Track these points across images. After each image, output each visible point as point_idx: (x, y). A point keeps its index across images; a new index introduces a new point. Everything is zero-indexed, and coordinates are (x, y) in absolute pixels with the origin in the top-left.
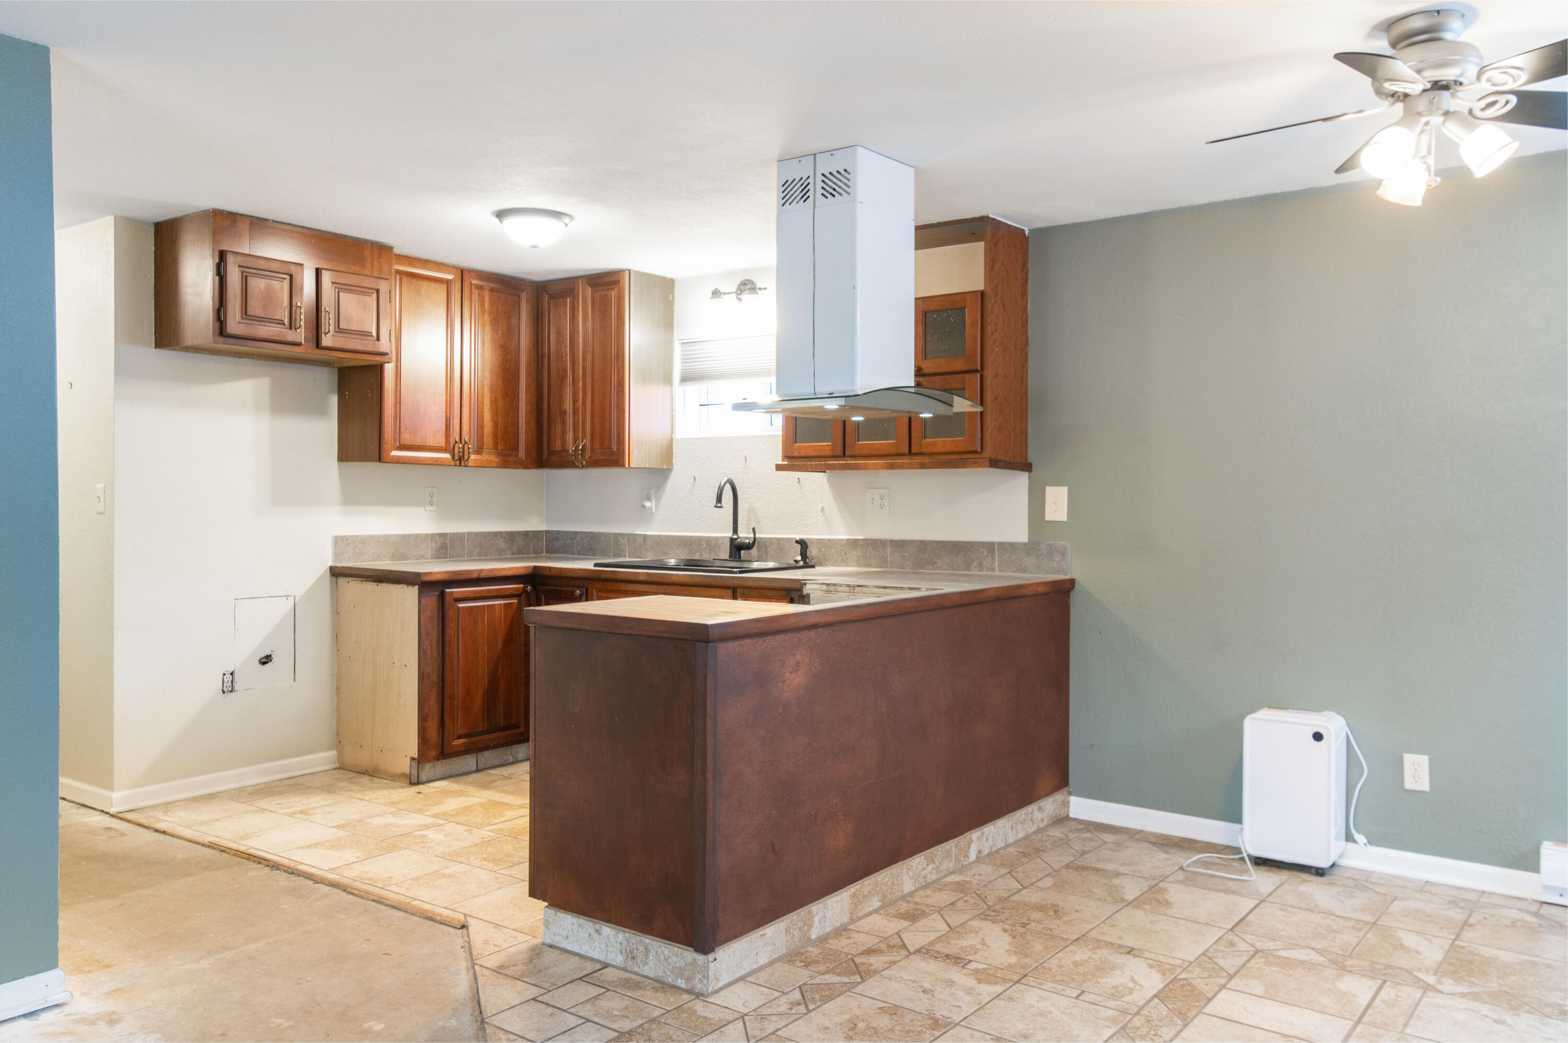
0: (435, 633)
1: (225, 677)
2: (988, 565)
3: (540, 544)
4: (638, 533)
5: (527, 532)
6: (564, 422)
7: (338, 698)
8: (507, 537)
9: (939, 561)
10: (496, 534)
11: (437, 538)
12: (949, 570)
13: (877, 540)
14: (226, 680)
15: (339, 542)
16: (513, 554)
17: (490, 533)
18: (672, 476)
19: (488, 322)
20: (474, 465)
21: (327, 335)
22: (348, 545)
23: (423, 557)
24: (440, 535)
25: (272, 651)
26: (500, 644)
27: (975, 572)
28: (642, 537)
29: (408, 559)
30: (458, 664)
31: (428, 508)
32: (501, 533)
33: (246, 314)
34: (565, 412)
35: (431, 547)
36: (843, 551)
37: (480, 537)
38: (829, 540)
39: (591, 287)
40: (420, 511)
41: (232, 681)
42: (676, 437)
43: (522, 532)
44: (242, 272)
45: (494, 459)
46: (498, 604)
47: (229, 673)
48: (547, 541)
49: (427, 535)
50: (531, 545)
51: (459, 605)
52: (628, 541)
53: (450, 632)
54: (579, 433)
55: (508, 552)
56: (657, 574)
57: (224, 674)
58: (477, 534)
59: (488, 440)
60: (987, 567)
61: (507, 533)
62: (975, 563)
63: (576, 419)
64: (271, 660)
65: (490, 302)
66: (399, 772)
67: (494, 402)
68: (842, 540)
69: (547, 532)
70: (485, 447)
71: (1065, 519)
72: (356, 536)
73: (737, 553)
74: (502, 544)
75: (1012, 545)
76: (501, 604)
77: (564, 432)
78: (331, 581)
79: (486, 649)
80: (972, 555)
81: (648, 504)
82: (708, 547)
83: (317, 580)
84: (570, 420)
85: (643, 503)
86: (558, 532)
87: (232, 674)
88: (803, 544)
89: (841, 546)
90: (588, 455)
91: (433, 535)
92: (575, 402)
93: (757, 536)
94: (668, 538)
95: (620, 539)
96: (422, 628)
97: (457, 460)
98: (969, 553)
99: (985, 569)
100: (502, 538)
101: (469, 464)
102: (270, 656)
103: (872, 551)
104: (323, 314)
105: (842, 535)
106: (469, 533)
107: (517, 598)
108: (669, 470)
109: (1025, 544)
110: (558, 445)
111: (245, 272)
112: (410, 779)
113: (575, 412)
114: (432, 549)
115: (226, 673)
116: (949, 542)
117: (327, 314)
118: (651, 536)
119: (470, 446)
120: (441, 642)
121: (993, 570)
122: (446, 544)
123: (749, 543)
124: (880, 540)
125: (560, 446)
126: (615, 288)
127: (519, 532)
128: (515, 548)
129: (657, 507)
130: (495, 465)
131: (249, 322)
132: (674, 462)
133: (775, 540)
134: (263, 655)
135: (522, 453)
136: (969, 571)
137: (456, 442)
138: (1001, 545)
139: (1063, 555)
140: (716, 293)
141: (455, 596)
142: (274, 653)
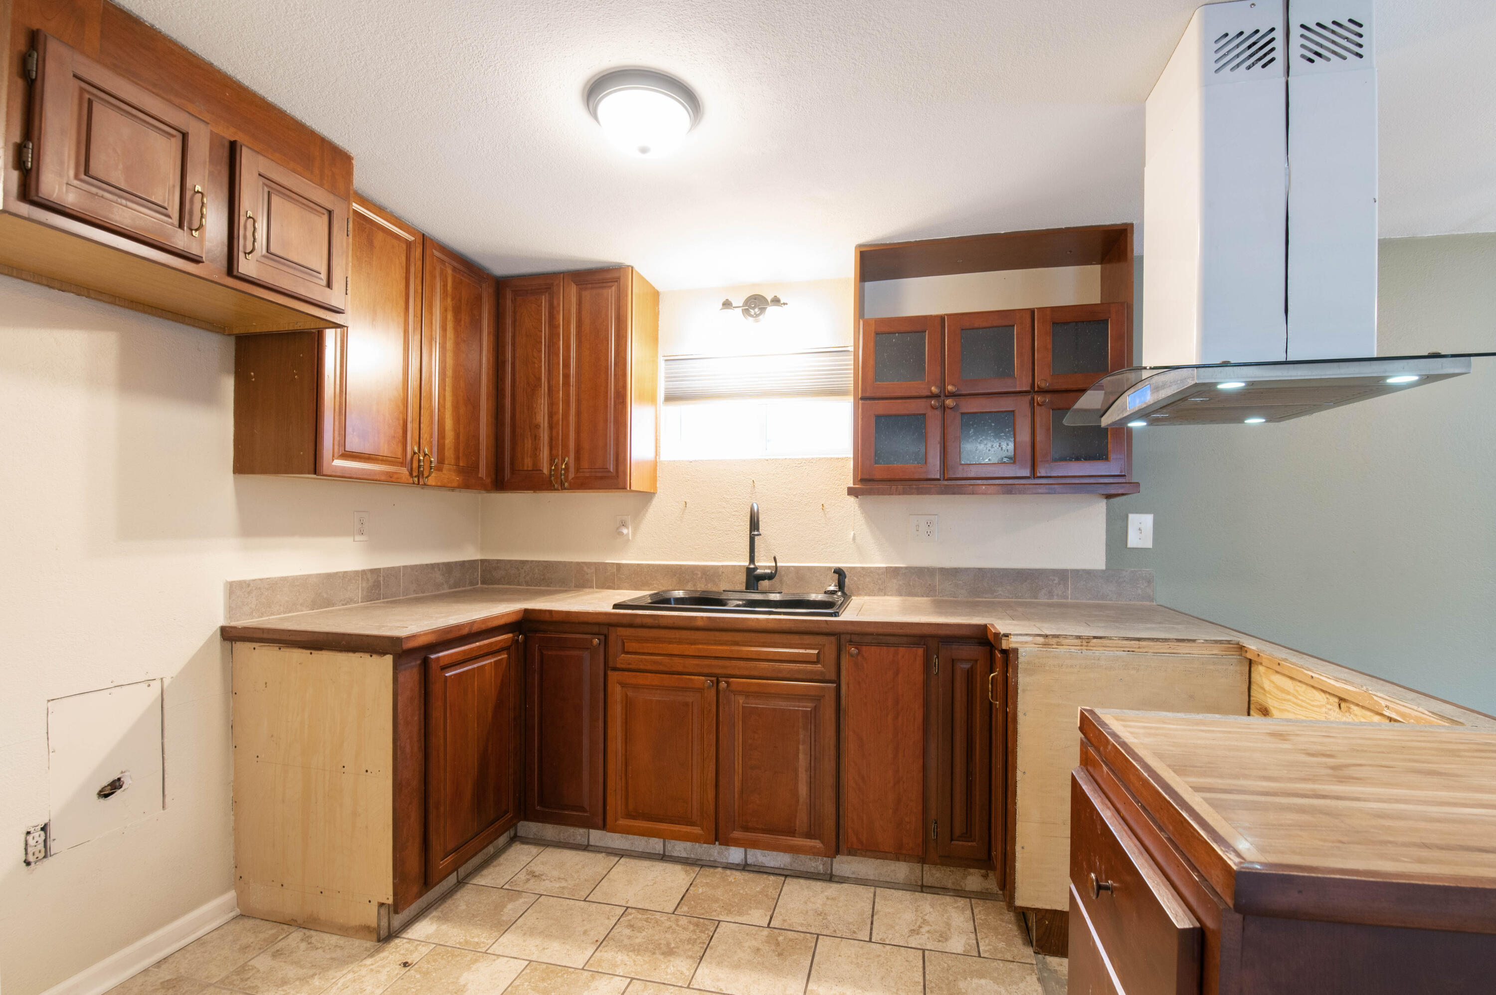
0: (416, 718)
1: (30, 838)
2: (1060, 593)
3: (476, 574)
4: (607, 561)
5: (464, 562)
6: (536, 438)
7: (236, 815)
8: (444, 568)
9: (1000, 589)
10: (433, 566)
11: (369, 576)
12: (1012, 598)
13: (924, 568)
14: (31, 842)
15: (234, 589)
16: (450, 588)
17: (427, 565)
18: (656, 501)
19: (451, 309)
20: (434, 484)
21: (250, 257)
22: (249, 593)
23: (351, 600)
24: (373, 571)
25: (122, 772)
26: (490, 714)
27: (1043, 599)
28: (615, 566)
29: (333, 605)
30: (445, 755)
31: (358, 538)
32: (438, 564)
33: (86, 173)
34: (537, 426)
35: (362, 587)
36: (880, 579)
37: (417, 571)
38: (863, 568)
39: (577, 285)
40: (348, 541)
41: (45, 841)
42: (661, 459)
43: (459, 562)
44: (82, 90)
45: (456, 479)
46: (489, 663)
47: (39, 828)
48: (483, 571)
49: (356, 572)
50: (468, 576)
51: (447, 675)
52: (596, 571)
53: (437, 713)
54: (558, 450)
55: (445, 586)
56: (723, 618)
57: (28, 833)
58: (413, 568)
59: (449, 453)
60: (1058, 595)
61: (444, 564)
62: (1043, 591)
63: (554, 434)
64: (121, 787)
65: (452, 284)
66: (358, 924)
67: (456, 408)
68: (879, 568)
69: (482, 561)
70: (446, 462)
71: (1151, 547)
72: (261, 580)
73: (756, 583)
74: (439, 577)
75: (1088, 572)
76: (491, 662)
77: (536, 449)
78: (222, 647)
79: (476, 725)
80: (1040, 583)
81: (625, 531)
82: (704, 577)
83: (200, 650)
84: (545, 436)
85: (620, 530)
86: (499, 561)
87: (44, 829)
88: (840, 573)
89: (878, 574)
90: (571, 475)
91: (364, 572)
92: (551, 415)
93: (778, 564)
94: (651, 568)
95: (585, 568)
96: (400, 716)
97: (415, 477)
98: (1037, 581)
99: (1055, 597)
100: (439, 570)
101: (429, 483)
102: (119, 779)
103: (917, 579)
104: (243, 219)
105: (878, 561)
106: (404, 567)
107: (505, 652)
108: (654, 493)
109: (1102, 571)
110: (528, 463)
111: (89, 92)
112: (379, 935)
113: (551, 427)
114: (363, 591)
115: (32, 830)
116: (1012, 569)
117: (251, 221)
118: (628, 565)
119: (432, 459)
120: (423, 731)
121: (1066, 597)
122: (379, 582)
123: (771, 572)
124: (928, 569)
125: (530, 465)
126: (611, 287)
127: (456, 563)
128: (452, 581)
129: (634, 534)
130: (455, 484)
131: (94, 190)
132: (658, 486)
133: (793, 569)
134: (105, 783)
135: (483, 472)
136: (1036, 598)
137: (415, 453)
138: (1076, 572)
139: (1149, 582)
140: (727, 304)
141: (442, 663)
142: (126, 774)
